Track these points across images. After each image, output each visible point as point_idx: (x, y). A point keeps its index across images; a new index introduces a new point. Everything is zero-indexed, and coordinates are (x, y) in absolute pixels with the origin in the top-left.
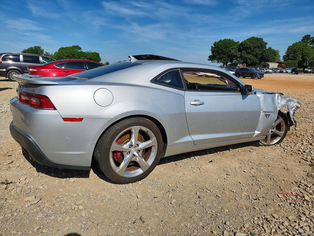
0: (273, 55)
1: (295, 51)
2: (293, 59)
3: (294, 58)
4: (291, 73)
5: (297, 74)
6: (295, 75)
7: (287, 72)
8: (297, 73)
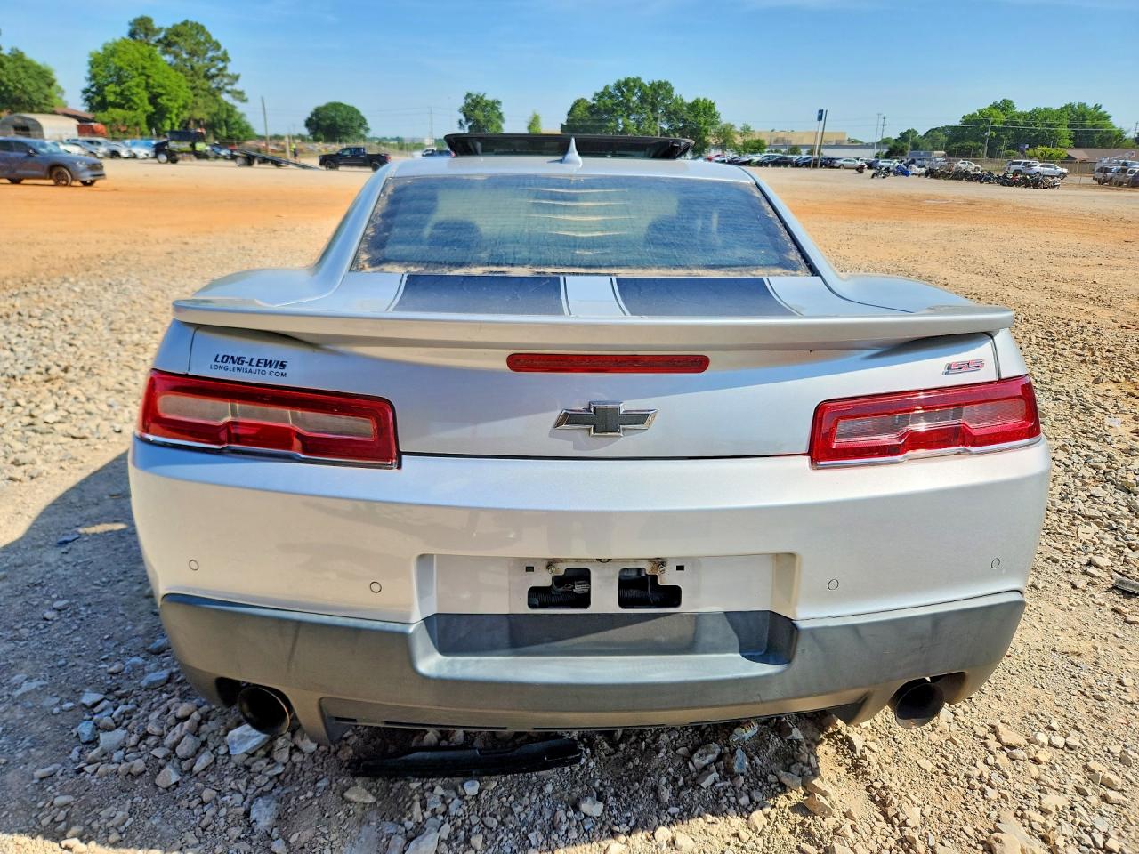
0: (42, 85)
1: (119, 77)
2: (124, 105)
3: (126, 102)
4: (155, 161)
5: (174, 161)
6: (171, 167)
7: (135, 157)
8: (172, 158)
